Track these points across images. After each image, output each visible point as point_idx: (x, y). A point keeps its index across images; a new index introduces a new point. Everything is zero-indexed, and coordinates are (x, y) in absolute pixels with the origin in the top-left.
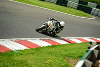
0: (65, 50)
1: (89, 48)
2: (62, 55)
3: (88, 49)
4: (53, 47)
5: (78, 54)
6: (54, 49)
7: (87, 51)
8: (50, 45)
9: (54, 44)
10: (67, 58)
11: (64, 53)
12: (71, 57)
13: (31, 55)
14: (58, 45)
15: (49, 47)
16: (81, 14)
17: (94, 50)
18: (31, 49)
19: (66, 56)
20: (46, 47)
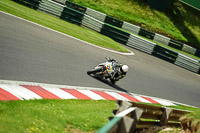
0: (67, 111)
1: (115, 112)
2: (60, 120)
3: (113, 115)
4: (43, 102)
5: (93, 122)
6: (44, 107)
7: (111, 118)
8: (38, 97)
9: (46, 97)
10: (69, 126)
11: (64, 116)
12: (77, 126)
14: (54, 100)
15: (36, 101)
16: (108, 44)
17: (125, 118)
19: (68, 123)
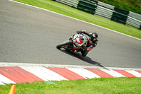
2: (114, 93)
4: (101, 80)
6: (103, 84)
9: (103, 76)
11: (117, 90)
13: (70, 89)
15: (96, 79)
18: (71, 80)
20: (92, 79)
